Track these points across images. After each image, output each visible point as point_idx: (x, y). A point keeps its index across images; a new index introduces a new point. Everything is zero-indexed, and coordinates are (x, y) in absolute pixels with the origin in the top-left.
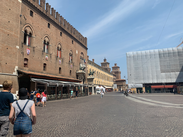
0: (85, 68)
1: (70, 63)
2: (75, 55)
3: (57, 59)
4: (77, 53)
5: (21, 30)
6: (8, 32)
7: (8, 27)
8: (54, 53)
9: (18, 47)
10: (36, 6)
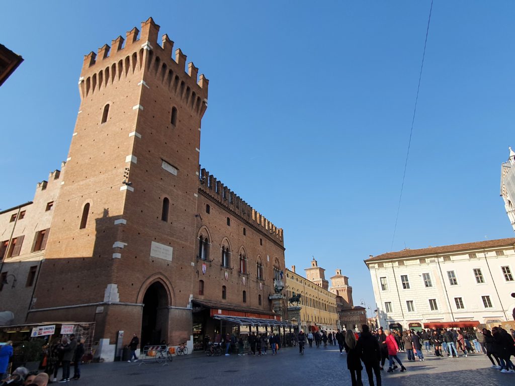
0: (283, 287)
1: (259, 281)
2: (265, 265)
3: (239, 276)
4: (268, 260)
5: (196, 238)
6: (183, 242)
7: (183, 236)
8: (235, 265)
9: (193, 264)
10: (213, 196)
